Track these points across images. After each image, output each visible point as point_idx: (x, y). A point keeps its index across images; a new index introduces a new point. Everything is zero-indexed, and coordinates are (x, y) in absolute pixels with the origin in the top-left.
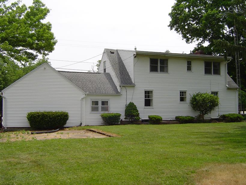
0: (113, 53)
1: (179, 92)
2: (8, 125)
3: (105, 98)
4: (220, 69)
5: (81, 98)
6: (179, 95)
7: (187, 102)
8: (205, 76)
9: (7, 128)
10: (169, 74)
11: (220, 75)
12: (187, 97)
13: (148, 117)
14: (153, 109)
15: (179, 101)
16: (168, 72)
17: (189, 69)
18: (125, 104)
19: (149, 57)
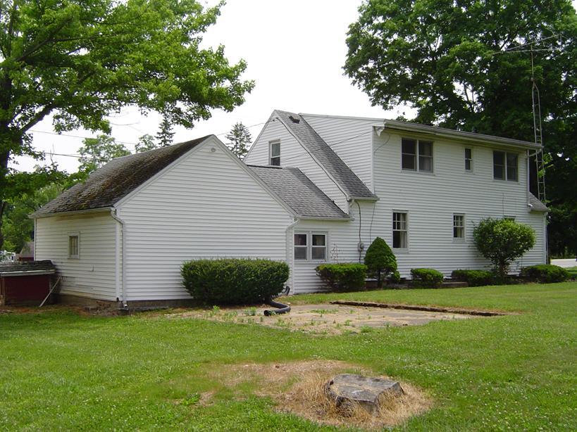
0: (297, 121)
1: (453, 217)
2: (129, 295)
3: (318, 228)
4: (517, 168)
5: (286, 227)
6: (453, 223)
7: (466, 239)
8: (494, 182)
9: (128, 302)
10: (434, 175)
11: (517, 181)
12: (466, 229)
13: (410, 273)
14: (408, 253)
15: (453, 236)
16: (432, 172)
17: (468, 166)
18: (357, 243)
19: (400, 135)
